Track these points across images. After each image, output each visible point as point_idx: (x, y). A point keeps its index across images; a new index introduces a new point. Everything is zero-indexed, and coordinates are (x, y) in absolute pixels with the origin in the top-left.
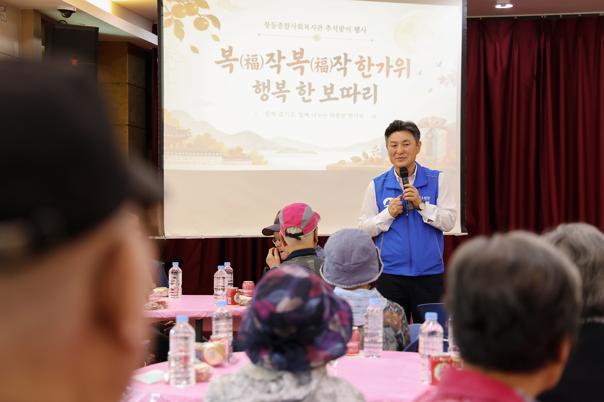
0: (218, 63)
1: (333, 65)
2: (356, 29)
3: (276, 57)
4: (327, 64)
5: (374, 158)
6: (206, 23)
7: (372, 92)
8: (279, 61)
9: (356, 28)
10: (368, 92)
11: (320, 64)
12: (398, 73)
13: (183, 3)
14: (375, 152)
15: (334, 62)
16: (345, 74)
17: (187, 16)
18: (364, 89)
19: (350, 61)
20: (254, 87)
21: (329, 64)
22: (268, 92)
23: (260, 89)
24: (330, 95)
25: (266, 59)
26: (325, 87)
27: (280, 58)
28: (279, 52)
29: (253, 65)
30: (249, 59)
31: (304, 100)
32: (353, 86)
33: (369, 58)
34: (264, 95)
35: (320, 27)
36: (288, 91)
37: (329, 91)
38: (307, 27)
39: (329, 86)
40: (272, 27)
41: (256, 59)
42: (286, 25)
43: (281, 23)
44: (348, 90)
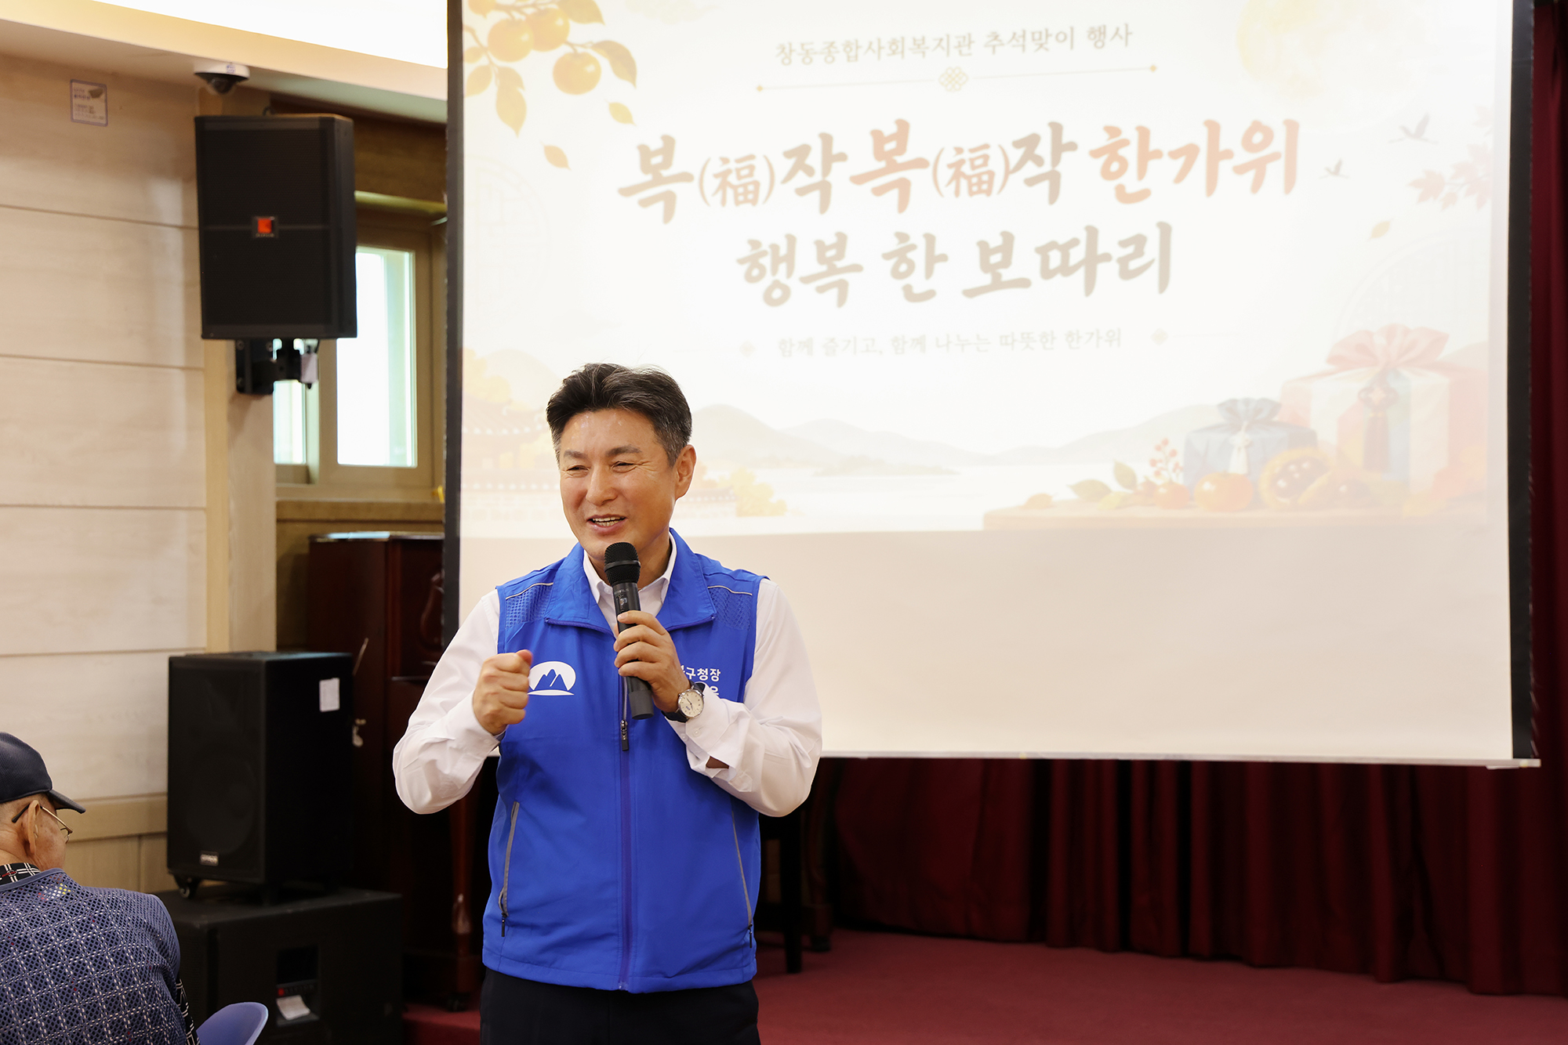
0: (627, 192)
1: (1013, 163)
2: (1092, 36)
3: (815, 159)
4: (991, 166)
5: (1158, 482)
6: (590, 68)
7: (1152, 250)
8: (826, 170)
9: (1092, 31)
10: (1139, 253)
11: (966, 169)
12: (1250, 175)
13: (522, 13)
14: (1161, 461)
15: (1015, 155)
16: (1054, 196)
17: (534, 55)
18: (1124, 244)
19: (1072, 146)
20: (741, 261)
21: (996, 165)
22: (789, 273)
23: (762, 269)
24: (1002, 271)
25: (784, 166)
26: (983, 245)
27: (830, 158)
28: (827, 140)
29: (741, 190)
30: (729, 172)
31: (910, 295)
32: (1083, 236)
33: (1144, 133)
34: (776, 284)
35: (967, 42)
36: (856, 268)
37: (995, 258)
38: (919, 45)
39: (996, 241)
40: (803, 60)
41: (752, 168)
42: (848, 49)
43: (832, 44)
44: (1065, 249)
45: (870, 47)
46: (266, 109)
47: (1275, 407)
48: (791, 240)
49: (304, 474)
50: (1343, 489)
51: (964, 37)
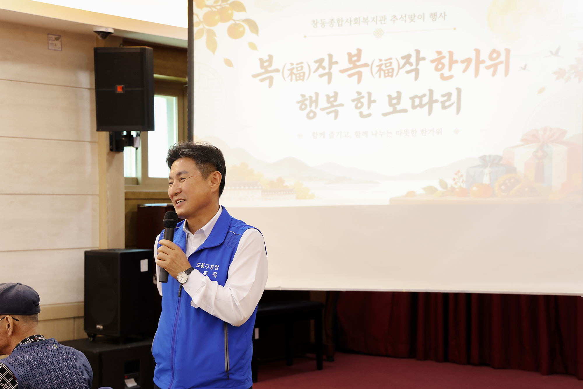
0: (255, 76)
1: (401, 65)
2: (432, 16)
3: (326, 64)
4: (393, 66)
5: (456, 187)
6: (241, 29)
7: (454, 98)
8: (330, 68)
10: (449, 99)
11: (383, 67)
12: (492, 70)
13: (216, 8)
14: (457, 179)
15: (402, 62)
16: (417, 77)
17: (220, 24)
18: (443, 96)
19: (424, 59)
20: (298, 102)
21: (395, 66)
22: (316, 106)
23: (306, 106)
24: (397, 106)
25: (314, 66)
26: (390, 96)
27: (332, 63)
28: (330, 56)
29: (298, 75)
30: (293, 68)
31: (362, 115)
32: (427, 93)
33: (451, 54)
34: (311, 111)
35: (384, 19)
36: (342, 105)
37: (394, 101)
38: (365, 20)
39: (394, 95)
40: (322, 26)
41: (302, 67)
42: (339, 22)
43: (332, 20)
44: (421, 98)
45: (347, 21)
46: (121, 44)
47: (501, 158)
48: (317, 94)
49: (136, 181)
50: (526, 189)
51: (383, 17)
